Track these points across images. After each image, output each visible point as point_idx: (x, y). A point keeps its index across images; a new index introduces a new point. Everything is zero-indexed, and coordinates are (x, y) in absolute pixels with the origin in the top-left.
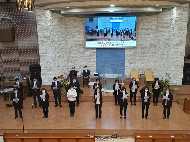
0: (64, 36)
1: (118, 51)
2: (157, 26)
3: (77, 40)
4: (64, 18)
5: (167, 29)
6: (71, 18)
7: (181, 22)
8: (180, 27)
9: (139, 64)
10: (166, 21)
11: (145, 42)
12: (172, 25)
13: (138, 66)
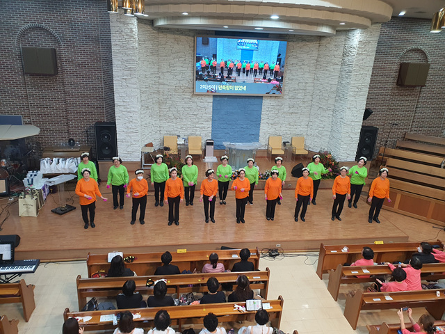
0: (156, 69)
1: (252, 101)
2: (317, 60)
3: (179, 77)
4: (157, 35)
5: (335, 67)
6: (169, 35)
7: (364, 57)
8: (362, 65)
9: (284, 125)
10: (335, 53)
11: (297, 87)
13: (283, 129)
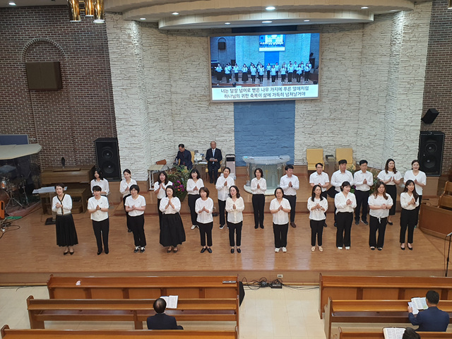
0: (166, 76)
3: (193, 84)
4: (165, 39)
5: (383, 59)
6: (179, 38)
7: (413, 44)
8: (411, 54)
9: (325, 134)
11: (338, 86)
12: (394, 49)
